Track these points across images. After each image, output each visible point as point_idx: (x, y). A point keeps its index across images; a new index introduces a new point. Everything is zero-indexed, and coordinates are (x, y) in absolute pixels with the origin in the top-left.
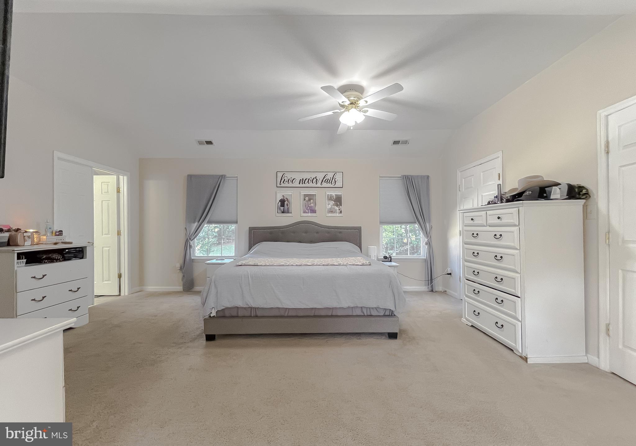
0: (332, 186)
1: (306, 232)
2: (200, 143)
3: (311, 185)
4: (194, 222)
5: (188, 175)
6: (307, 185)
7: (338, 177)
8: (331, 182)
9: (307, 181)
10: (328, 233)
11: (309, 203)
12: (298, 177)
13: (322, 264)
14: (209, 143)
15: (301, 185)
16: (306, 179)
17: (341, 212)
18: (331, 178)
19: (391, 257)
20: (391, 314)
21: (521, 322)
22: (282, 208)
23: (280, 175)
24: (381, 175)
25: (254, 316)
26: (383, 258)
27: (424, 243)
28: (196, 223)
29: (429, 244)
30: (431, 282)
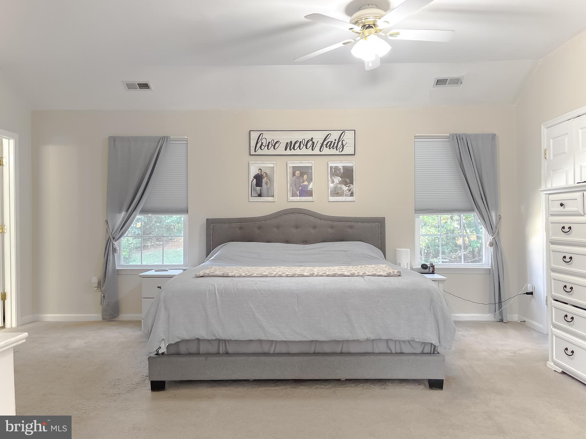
0: (337, 152)
1: (297, 227)
2: (130, 86)
3: (304, 151)
4: (120, 212)
5: (110, 138)
6: (298, 152)
7: (348, 138)
8: (337, 147)
9: (297, 145)
10: (332, 227)
11: (302, 180)
12: (284, 138)
13: (326, 275)
14: (144, 86)
15: (288, 152)
16: (296, 143)
17: (352, 195)
18: (335, 140)
19: (433, 266)
20: (434, 351)
22: (258, 188)
23: (254, 136)
24: (417, 135)
25: (223, 354)
26: (421, 267)
27: (488, 243)
28: (123, 214)
29: (495, 244)
30: (500, 307)
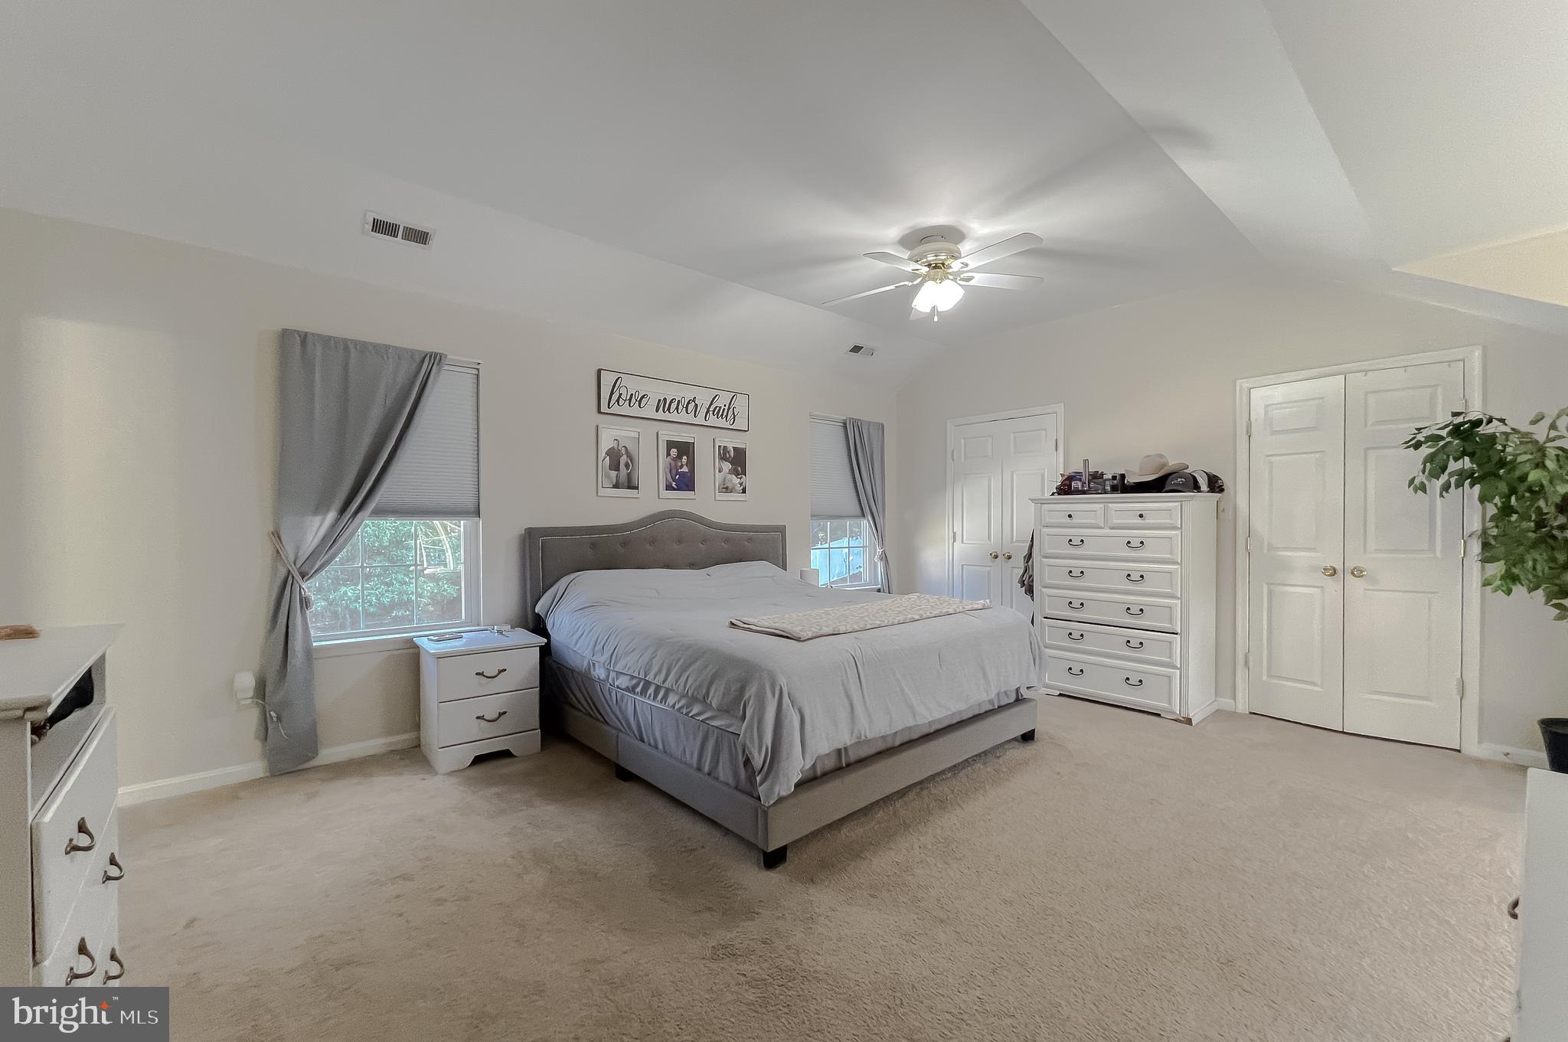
0: (727, 425)
1: (680, 541)
2: (380, 227)
3: (683, 417)
4: (316, 512)
6: (674, 416)
7: (740, 404)
8: (726, 416)
9: (674, 405)
10: (727, 540)
11: (680, 464)
12: (656, 391)
14: (420, 236)
15: (660, 415)
16: (671, 401)
17: (744, 491)
18: (725, 405)
20: (1020, 697)
21: (1180, 669)
22: (614, 474)
23: (608, 380)
24: (812, 413)
27: (876, 557)
28: (333, 517)
29: (885, 558)
